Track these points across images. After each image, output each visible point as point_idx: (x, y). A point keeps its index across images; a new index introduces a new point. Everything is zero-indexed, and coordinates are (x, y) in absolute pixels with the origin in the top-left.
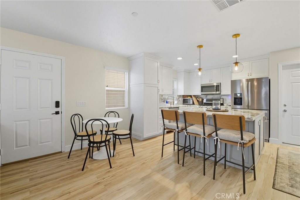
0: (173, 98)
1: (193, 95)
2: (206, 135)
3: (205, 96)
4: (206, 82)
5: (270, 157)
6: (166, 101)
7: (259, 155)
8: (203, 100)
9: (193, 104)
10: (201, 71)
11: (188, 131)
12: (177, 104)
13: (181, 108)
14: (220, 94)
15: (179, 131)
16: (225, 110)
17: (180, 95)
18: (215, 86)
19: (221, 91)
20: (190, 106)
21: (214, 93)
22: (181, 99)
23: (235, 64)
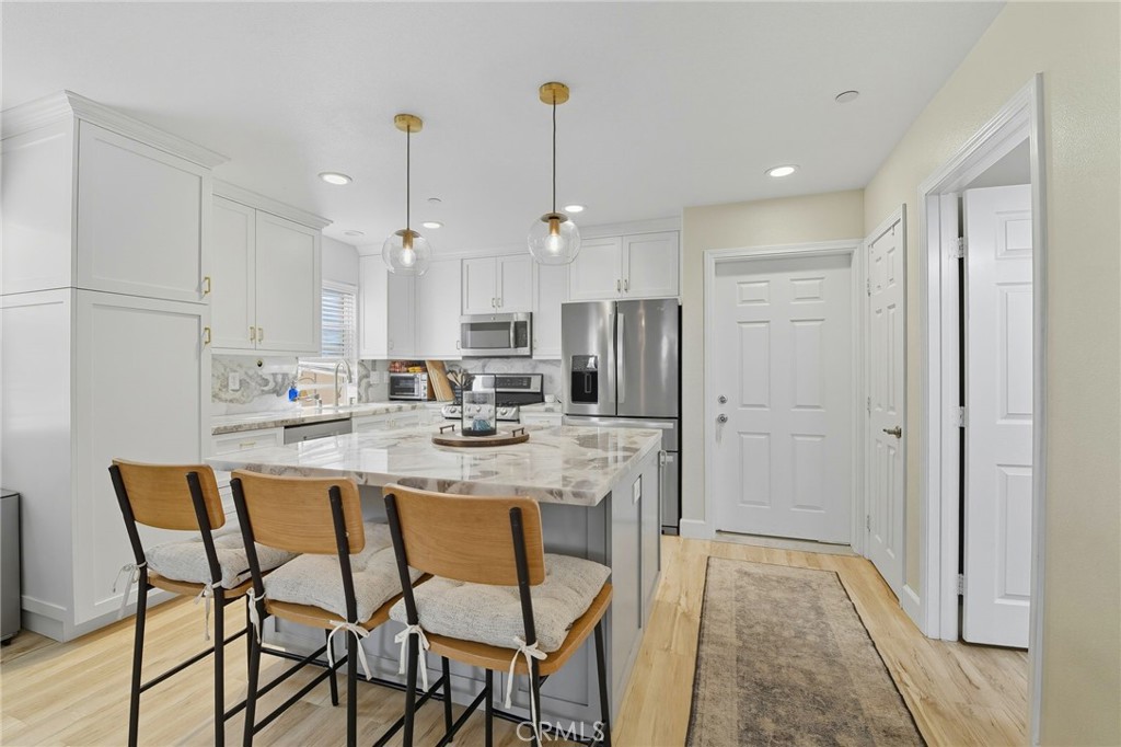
0: (333, 374)
1: (432, 362)
2: (363, 613)
3: (479, 363)
4: (482, 308)
5: (680, 610)
6: (290, 388)
7: (640, 627)
8: (469, 379)
9: (432, 397)
10: (411, 246)
11: (270, 594)
12: (360, 399)
13: (363, 420)
14: (530, 356)
15: (228, 595)
16: (511, 436)
17: (374, 361)
18: (512, 325)
19: (534, 346)
20: (414, 408)
21: (511, 352)
22: (381, 379)
23: (547, 225)
